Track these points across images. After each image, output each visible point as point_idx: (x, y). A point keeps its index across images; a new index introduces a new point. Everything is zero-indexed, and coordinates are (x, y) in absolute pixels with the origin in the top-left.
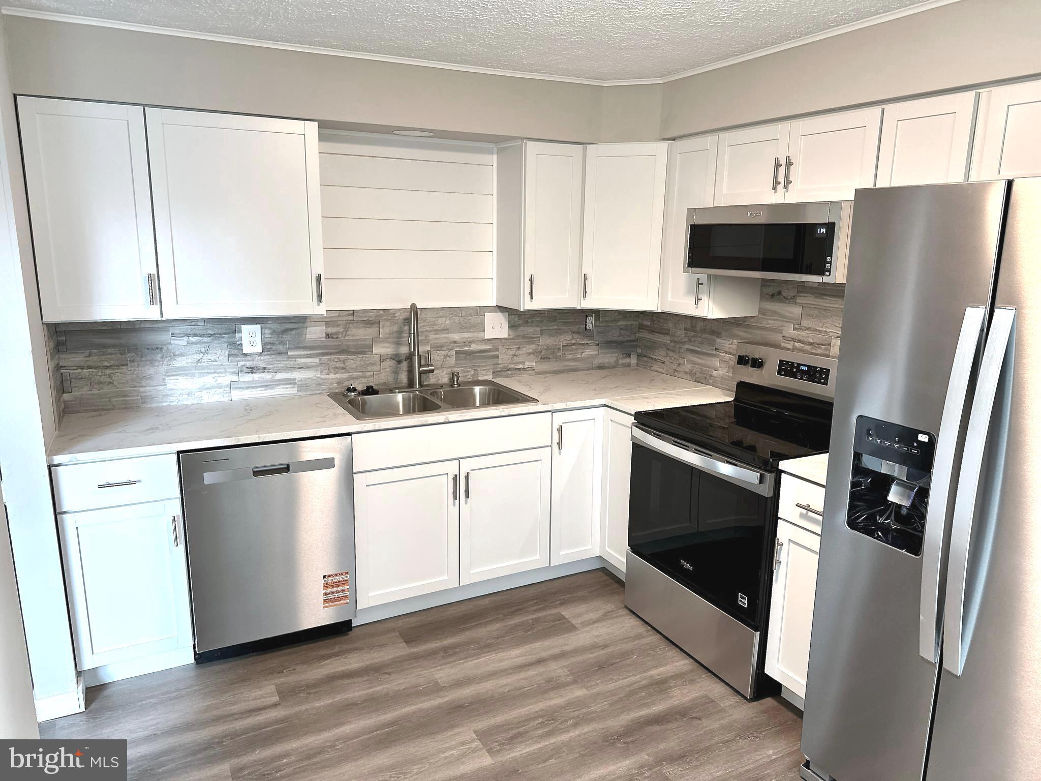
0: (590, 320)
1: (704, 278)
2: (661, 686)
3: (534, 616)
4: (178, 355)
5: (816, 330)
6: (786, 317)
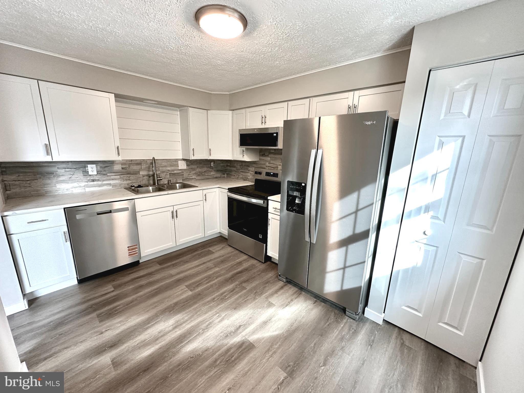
0: (212, 163)
1: (244, 149)
2: (240, 263)
3: (201, 251)
4: (61, 176)
5: (274, 164)
6: (266, 160)
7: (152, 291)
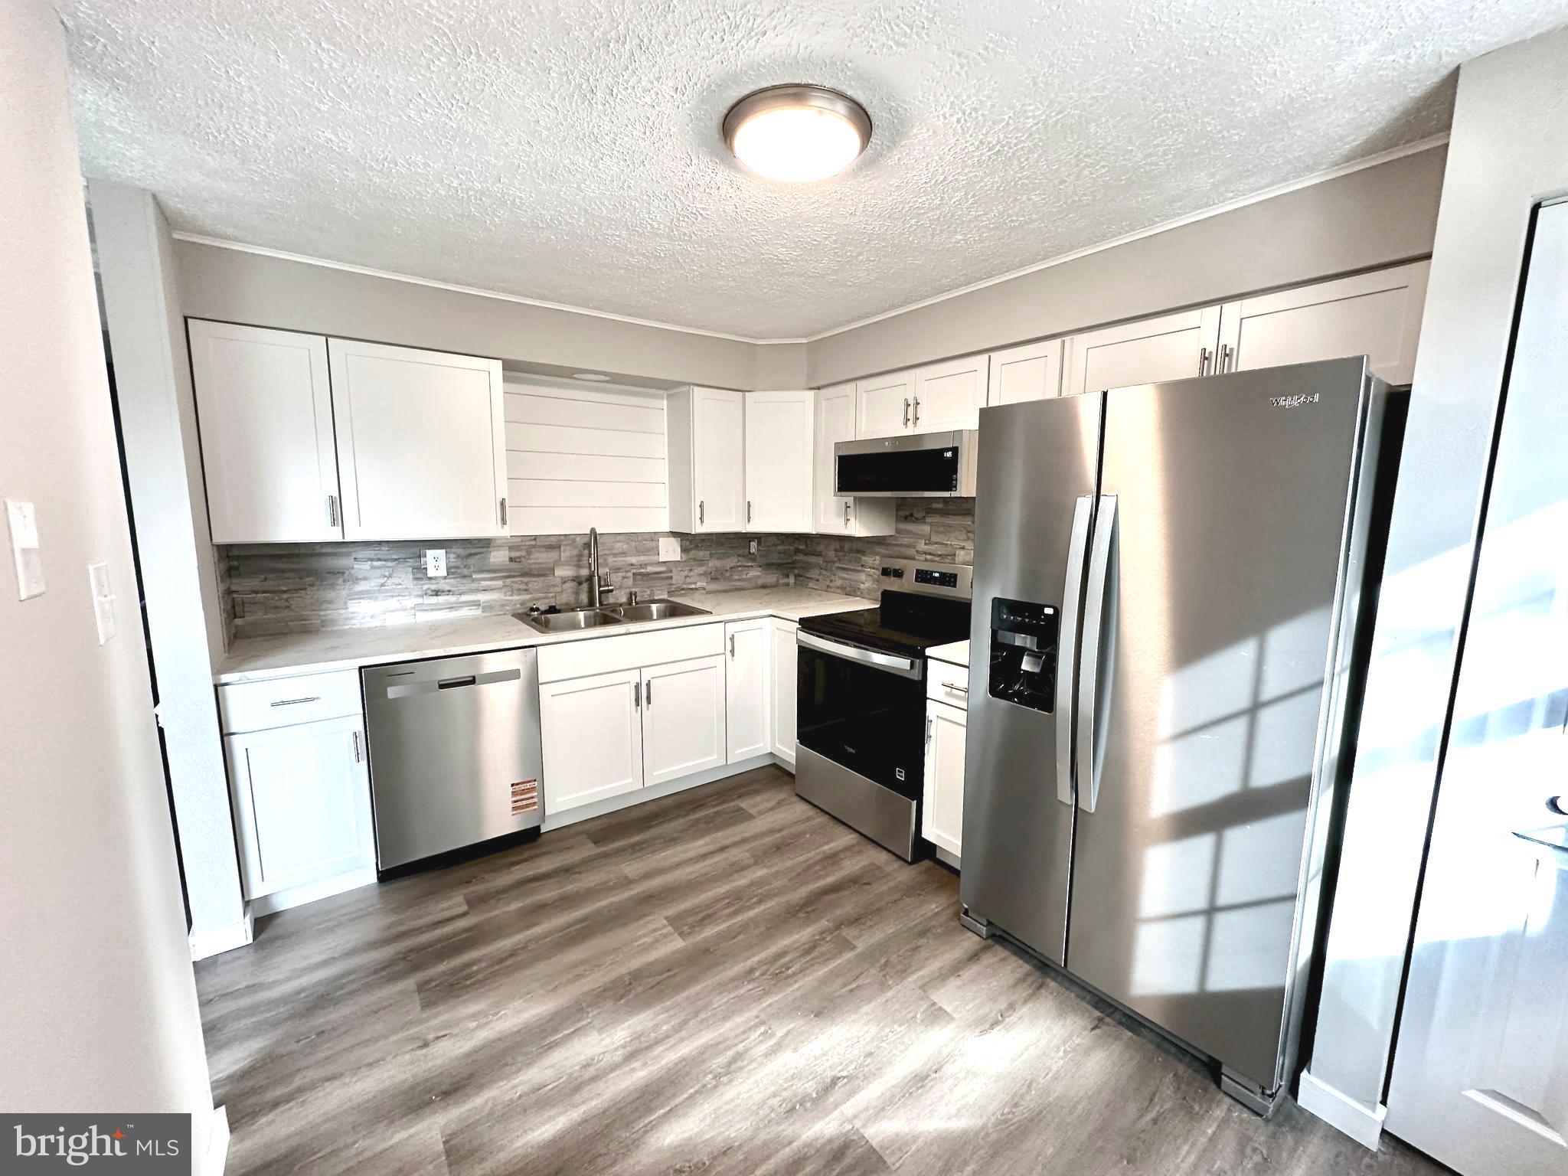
0: (754, 544)
1: (850, 500)
2: (833, 859)
3: (714, 810)
4: (361, 579)
5: (943, 544)
6: (918, 535)
7: (570, 925)
